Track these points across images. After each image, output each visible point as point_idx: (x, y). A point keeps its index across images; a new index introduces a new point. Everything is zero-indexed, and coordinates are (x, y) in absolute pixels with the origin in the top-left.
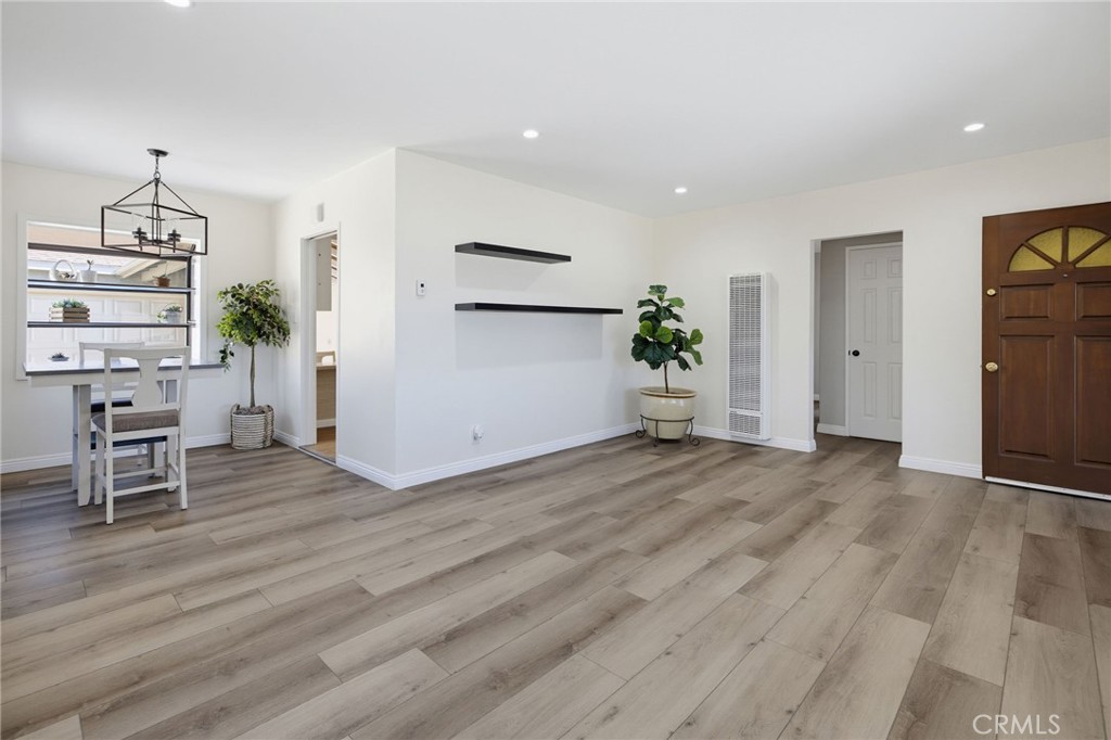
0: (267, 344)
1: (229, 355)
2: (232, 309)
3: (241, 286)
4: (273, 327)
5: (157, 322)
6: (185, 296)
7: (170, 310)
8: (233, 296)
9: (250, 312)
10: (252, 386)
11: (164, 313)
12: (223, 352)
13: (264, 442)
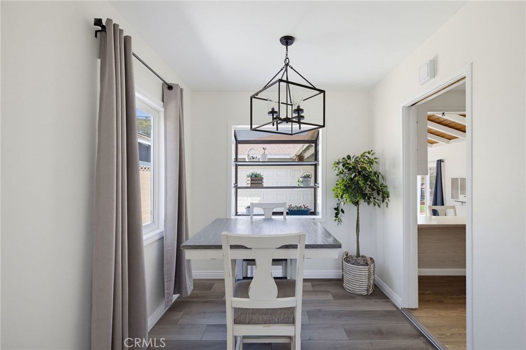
0: (369, 203)
1: (340, 212)
2: (342, 176)
3: (349, 157)
4: (373, 190)
5: (297, 186)
6: (313, 167)
7: (305, 177)
8: (343, 166)
9: (356, 178)
10: (358, 239)
11: (301, 179)
12: (336, 209)
13: (368, 290)
